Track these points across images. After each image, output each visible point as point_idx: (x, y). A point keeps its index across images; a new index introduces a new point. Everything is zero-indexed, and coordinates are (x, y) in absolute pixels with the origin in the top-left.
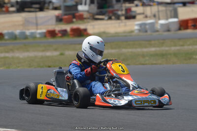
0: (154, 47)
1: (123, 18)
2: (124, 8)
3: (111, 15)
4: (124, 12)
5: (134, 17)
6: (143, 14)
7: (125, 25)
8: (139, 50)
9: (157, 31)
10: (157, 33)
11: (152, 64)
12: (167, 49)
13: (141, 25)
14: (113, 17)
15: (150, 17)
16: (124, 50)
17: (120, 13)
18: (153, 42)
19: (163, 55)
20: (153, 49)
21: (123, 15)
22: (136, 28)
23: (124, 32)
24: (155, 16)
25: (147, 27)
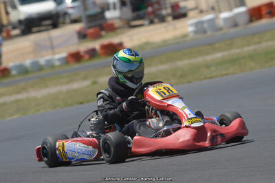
0: (220, 51)
1: (170, 19)
2: (168, 6)
3: (152, 17)
4: (169, 11)
5: (184, 15)
6: (196, 8)
7: (175, 28)
8: (200, 60)
9: (220, 29)
10: (221, 32)
11: (222, 76)
12: (238, 51)
13: (196, 25)
14: (156, 20)
15: (207, 11)
16: (180, 64)
17: (164, 12)
18: (217, 45)
19: (234, 61)
20: (219, 55)
21: (169, 15)
22: (191, 29)
23: (176, 38)
24: (213, 9)
25: (206, 25)
